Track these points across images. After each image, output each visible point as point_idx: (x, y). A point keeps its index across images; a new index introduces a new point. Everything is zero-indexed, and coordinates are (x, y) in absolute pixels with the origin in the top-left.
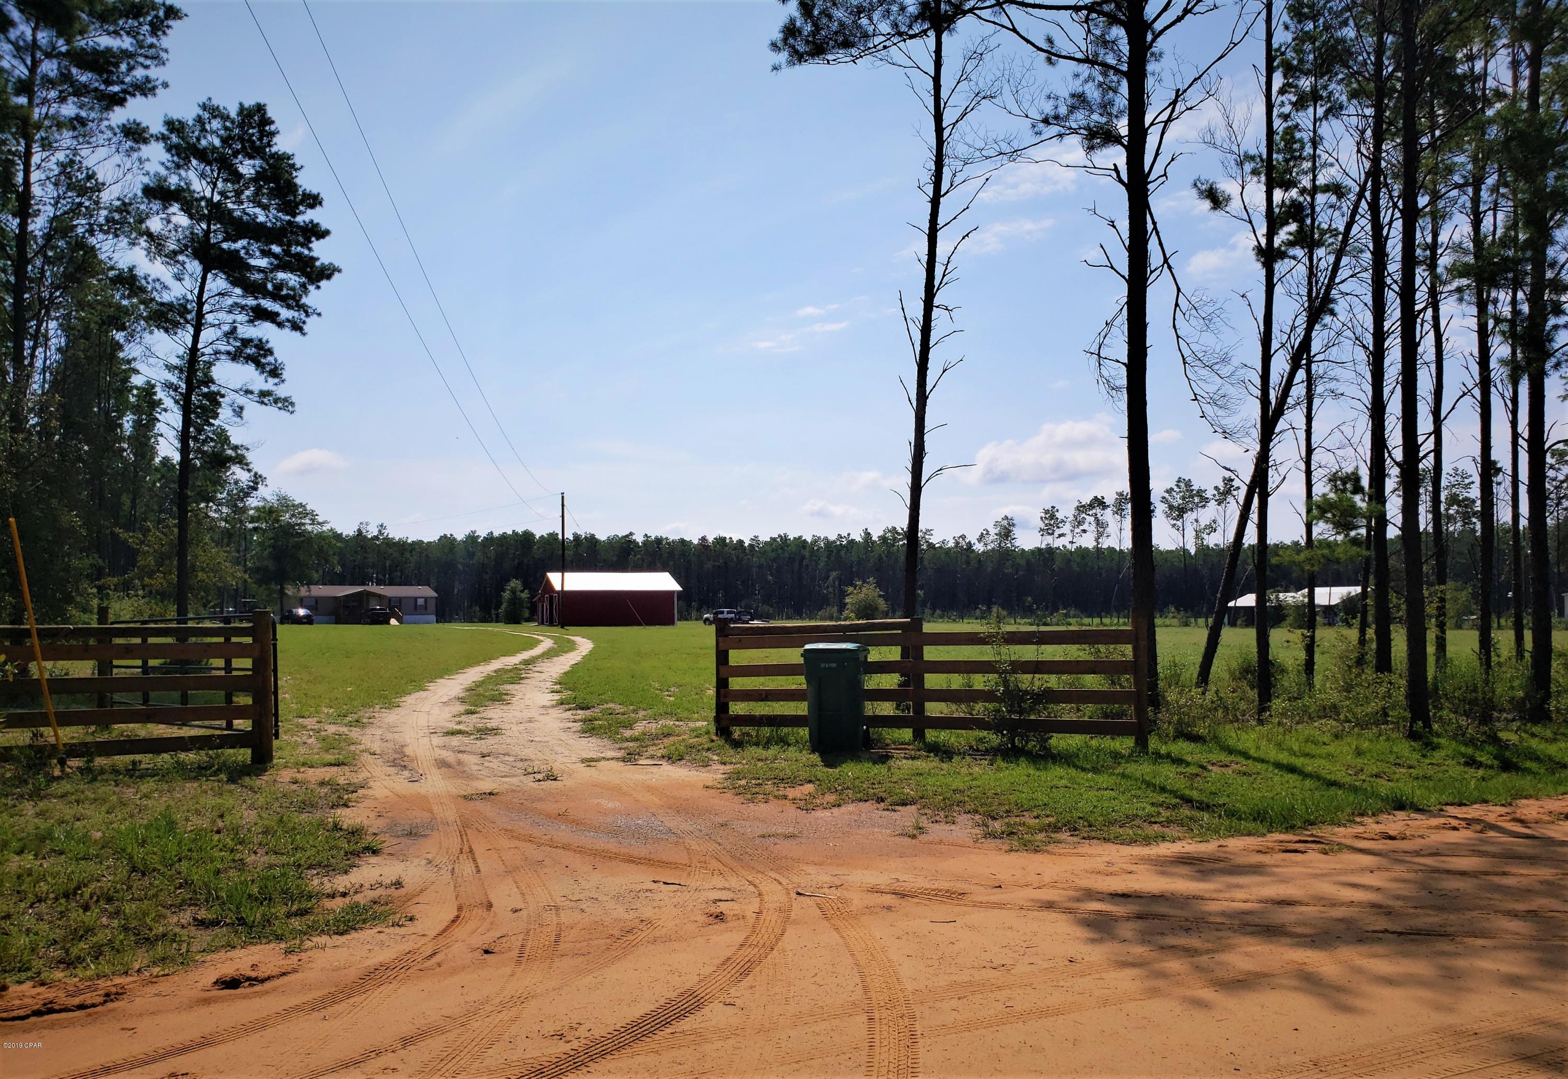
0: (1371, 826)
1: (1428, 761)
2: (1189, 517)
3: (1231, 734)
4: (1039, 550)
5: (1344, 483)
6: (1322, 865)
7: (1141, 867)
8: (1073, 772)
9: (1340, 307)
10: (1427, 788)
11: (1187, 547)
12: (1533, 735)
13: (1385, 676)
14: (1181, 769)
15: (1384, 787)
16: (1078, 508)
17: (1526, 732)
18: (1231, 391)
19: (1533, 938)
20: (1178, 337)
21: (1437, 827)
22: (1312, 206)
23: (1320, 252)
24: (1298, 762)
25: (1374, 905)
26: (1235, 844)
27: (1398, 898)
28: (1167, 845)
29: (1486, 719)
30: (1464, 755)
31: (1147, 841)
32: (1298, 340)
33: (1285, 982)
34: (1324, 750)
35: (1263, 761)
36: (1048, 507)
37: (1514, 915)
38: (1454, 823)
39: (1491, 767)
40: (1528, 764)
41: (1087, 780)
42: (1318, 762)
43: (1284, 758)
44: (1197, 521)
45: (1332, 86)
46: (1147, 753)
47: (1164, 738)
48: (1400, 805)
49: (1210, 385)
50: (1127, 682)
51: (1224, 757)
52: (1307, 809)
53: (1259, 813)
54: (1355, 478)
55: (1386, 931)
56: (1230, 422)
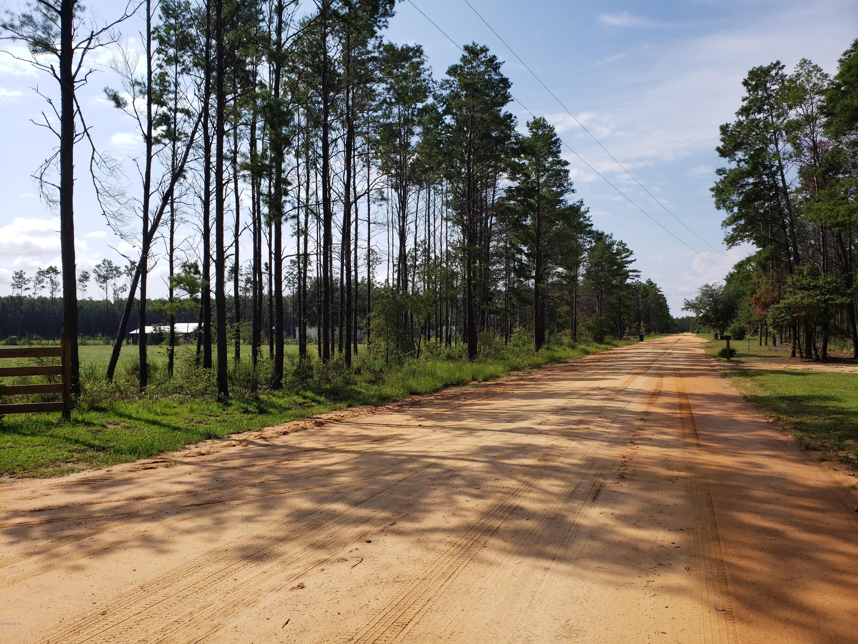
0: (194, 449)
1: (225, 412)
2: (110, 282)
3: (123, 406)
4: (11, 297)
5: (190, 269)
6: (164, 474)
7: (54, 491)
8: (17, 437)
9: (189, 174)
10: (224, 426)
11: (109, 299)
12: (274, 395)
13: (208, 370)
14: (90, 428)
15: (202, 428)
16: (39, 273)
17: (271, 394)
18: (125, 212)
19: (260, 496)
20: (93, 177)
21: (226, 446)
22: (175, 118)
23: (179, 144)
24: (158, 418)
25: (188, 492)
26: (117, 469)
27: (201, 486)
28: (75, 474)
29: (254, 389)
30: (243, 408)
31: (62, 474)
32: (167, 189)
33: (133, 544)
34: (173, 411)
35: (139, 419)
36: (18, 271)
37: (254, 486)
38: (234, 443)
39: (254, 413)
40: (271, 410)
41: (27, 441)
42: (169, 418)
43: (151, 417)
44: (115, 284)
45: (185, 57)
46: (70, 421)
47: (81, 411)
48: (209, 436)
49: (113, 207)
50: (58, 379)
51: (117, 419)
52: (160, 444)
53: (133, 450)
54: (195, 266)
55: (192, 505)
56: (124, 230)
